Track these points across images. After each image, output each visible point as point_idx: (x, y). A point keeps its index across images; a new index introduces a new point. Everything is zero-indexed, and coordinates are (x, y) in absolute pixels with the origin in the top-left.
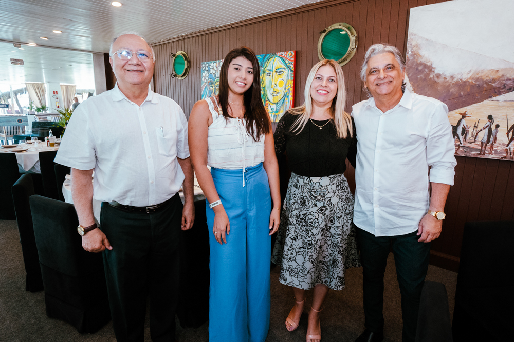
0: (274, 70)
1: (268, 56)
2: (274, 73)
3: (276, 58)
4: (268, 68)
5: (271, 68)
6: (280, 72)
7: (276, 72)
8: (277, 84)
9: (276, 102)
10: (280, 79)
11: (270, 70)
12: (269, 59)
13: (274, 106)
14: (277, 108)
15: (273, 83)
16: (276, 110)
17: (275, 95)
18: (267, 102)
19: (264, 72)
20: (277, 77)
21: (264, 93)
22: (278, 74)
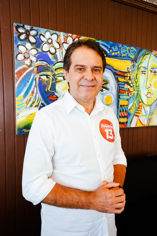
0: (149, 68)
1: (144, 51)
2: (149, 71)
3: (152, 56)
4: (144, 64)
5: (146, 66)
6: (155, 72)
7: (151, 71)
8: (152, 85)
9: (150, 104)
10: (154, 80)
11: (145, 68)
12: (144, 55)
13: (148, 109)
14: (150, 110)
15: (148, 83)
16: (150, 112)
17: (149, 96)
18: (140, 104)
19: (138, 69)
20: (152, 77)
21: (138, 94)
22: (153, 73)
